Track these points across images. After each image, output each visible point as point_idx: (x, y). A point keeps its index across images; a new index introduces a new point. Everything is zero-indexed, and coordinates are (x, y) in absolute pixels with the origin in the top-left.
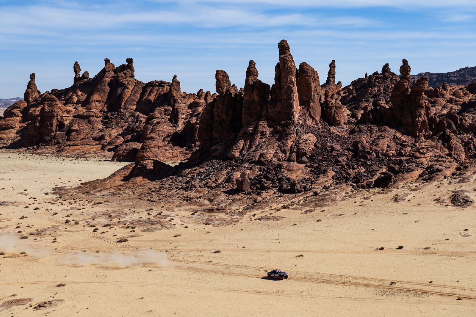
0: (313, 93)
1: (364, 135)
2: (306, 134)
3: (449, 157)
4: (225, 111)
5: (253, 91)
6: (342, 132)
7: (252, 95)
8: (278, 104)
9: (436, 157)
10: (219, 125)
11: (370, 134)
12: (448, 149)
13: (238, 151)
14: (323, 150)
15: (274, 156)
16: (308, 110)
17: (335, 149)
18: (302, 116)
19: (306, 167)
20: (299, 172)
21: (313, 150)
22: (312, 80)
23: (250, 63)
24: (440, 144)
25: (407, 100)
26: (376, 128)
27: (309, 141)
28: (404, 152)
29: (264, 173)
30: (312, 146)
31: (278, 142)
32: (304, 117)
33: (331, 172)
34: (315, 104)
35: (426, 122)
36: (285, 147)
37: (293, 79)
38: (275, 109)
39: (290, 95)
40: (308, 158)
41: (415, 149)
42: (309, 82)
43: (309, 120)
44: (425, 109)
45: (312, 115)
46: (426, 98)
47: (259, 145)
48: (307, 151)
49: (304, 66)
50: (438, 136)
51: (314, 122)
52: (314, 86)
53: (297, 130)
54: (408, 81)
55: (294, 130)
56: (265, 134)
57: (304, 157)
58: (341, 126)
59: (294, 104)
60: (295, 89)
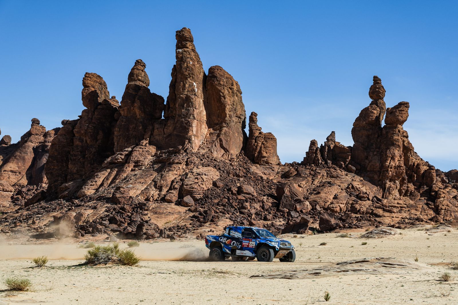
0: (227, 112)
1: (303, 180)
2: (203, 166)
3: (432, 223)
4: (90, 132)
5: (133, 102)
6: (269, 174)
7: (132, 108)
8: (169, 122)
9: (410, 219)
10: (79, 153)
11: (312, 179)
12: (434, 212)
13: (94, 187)
14: (225, 191)
15: (142, 192)
16: (218, 136)
17: (245, 191)
18: (207, 144)
19: (188, 212)
20: (171, 218)
21: (209, 189)
22: (226, 92)
23: (136, 63)
24: (422, 203)
25: (376, 136)
26: (324, 172)
27: (204, 177)
28: (358, 207)
29: (111, 214)
30: (208, 184)
31: (155, 174)
32: (210, 146)
33: (225, 221)
34: (231, 130)
35: (402, 168)
36: (162, 181)
37: (196, 87)
38: (164, 131)
39: (186, 109)
40: (195, 200)
41: (378, 204)
42: (221, 94)
43: (218, 151)
44: (402, 150)
45: (224, 146)
46: (405, 134)
47: (125, 179)
48: (195, 189)
49: (216, 70)
50: (421, 192)
51: (226, 155)
52: (232, 102)
53: (187, 159)
54: (381, 108)
55: (183, 159)
56: (140, 165)
57: (189, 196)
58: (269, 166)
59: (194, 123)
60: (197, 101)
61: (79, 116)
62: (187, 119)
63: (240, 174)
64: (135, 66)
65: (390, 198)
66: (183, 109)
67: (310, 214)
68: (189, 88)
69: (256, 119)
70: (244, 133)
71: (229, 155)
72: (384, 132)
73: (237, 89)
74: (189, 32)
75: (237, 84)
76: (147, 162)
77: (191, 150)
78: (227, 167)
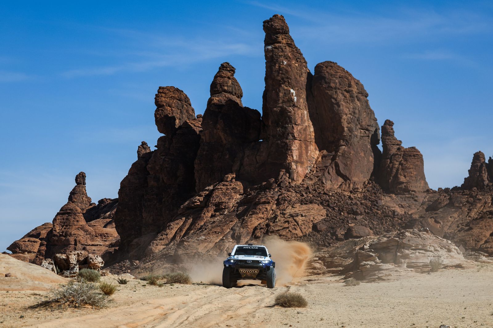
0: (345, 125)
1: (456, 212)
2: (301, 204)
4: (167, 168)
5: (216, 123)
6: (409, 207)
7: (215, 130)
10: (155, 197)
11: (468, 210)
14: (327, 236)
16: (333, 159)
17: (355, 234)
18: (317, 171)
21: (305, 236)
22: (341, 97)
23: (220, 68)
27: (299, 219)
30: (305, 228)
31: (236, 220)
32: (320, 175)
34: (353, 149)
36: (242, 229)
37: (294, 94)
38: (256, 158)
39: (283, 127)
42: (333, 101)
43: (332, 180)
45: (342, 171)
47: (200, 228)
48: (284, 236)
49: (325, 68)
51: (346, 185)
52: (351, 110)
53: (279, 196)
55: (273, 196)
56: (223, 209)
58: (410, 195)
59: (294, 145)
60: (298, 114)
61: (156, 146)
62: (284, 140)
63: (358, 211)
64: (218, 73)
66: (278, 128)
68: (284, 98)
69: (392, 129)
70: (376, 150)
71: (349, 185)
73: (357, 91)
74: (282, 19)
75: (357, 83)
76: (232, 203)
77: (289, 183)
78: (342, 202)
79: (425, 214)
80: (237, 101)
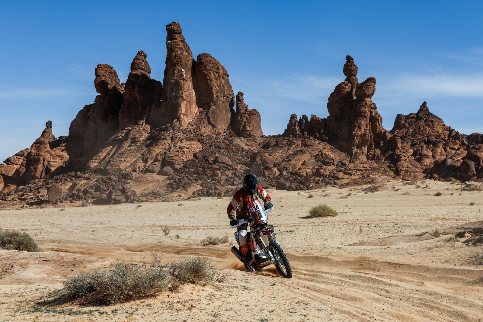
0: (214, 93)
1: (280, 149)
2: (187, 141)
4: (101, 114)
5: (133, 88)
6: (251, 145)
7: (133, 93)
10: (93, 132)
11: (288, 149)
12: (395, 173)
13: (97, 161)
14: (203, 161)
15: (131, 165)
16: (207, 114)
17: (220, 161)
18: (196, 121)
19: (166, 180)
20: (150, 185)
21: (189, 160)
22: (212, 76)
23: (137, 54)
24: (384, 166)
25: (348, 109)
26: (299, 142)
27: (185, 150)
28: (323, 171)
29: (99, 183)
30: (189, 156)
31: (145, 149)
32: (198, 123)
33: (196, 187)
34: (219, 108)
35: (367, 136)
36: (148, 155)
37: (184, 72)
38: (158, 111)
39: (176, 92)
40: (175, 169)
41: (342, 168)
42: (208, 78)
43: (205, 127)
44: (368, 120)
45: (211, 122)
46: (372, 106)
47: (121, 154)
48: (175, 160)
49: (203, 57)
50: (386, 156)
51: (214, 130)
52: (218, 84)
53: (173, 135)
54: (353, 84)
55: (169, 135)
56: (136, 142)
57: (169, 167)
58: (252, 138)
59: (183, 104)
60: (186, 85)
61: (94, 101)
62: (177, 100)
63: (221, 146)
64: (136, 57)
65: (357, 162)
66: (173, 92)
67: (275, 179)
68: (178, 74)
69: (242, 98)
70: (232, 110)
71: (216, 130)
72: (354, 105)
73: (223, 73)
74: (178, 25)
75: (223, 68)
76: (142, 139)
77: (179, 127)
78: (211, 141)
79: (261, 150)
80: (148, 75)
